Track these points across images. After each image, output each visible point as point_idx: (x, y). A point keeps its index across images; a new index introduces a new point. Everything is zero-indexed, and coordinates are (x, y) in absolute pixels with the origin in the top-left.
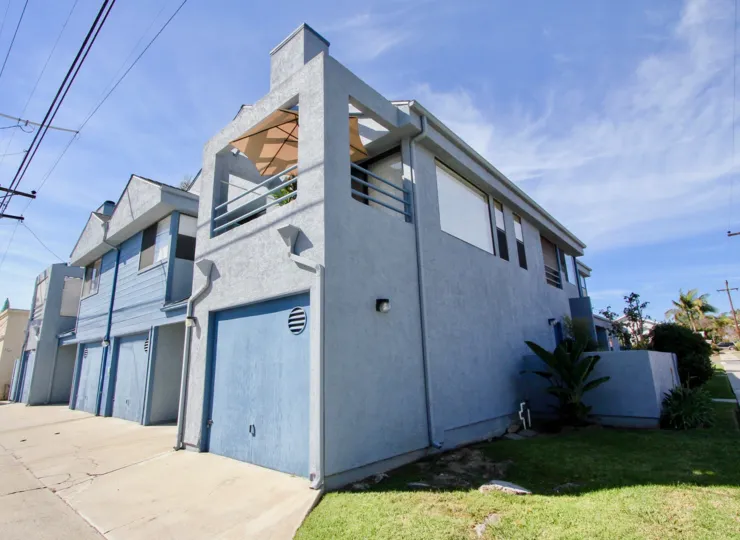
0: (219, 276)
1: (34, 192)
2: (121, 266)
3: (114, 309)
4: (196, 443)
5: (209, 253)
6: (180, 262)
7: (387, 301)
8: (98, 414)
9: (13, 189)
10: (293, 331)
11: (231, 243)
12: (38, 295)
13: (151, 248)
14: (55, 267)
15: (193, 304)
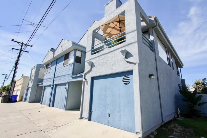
0: (95, 66)
1: (32, 45)
2: (58, 65)
3: (55, 77)
4: (87, 118)
5: (91, 59)
6: (76, 64)
7: (153, 75)
8: (49, 106)
9: (27, 44)
10: (125, 83)
11: (100, 56)
12: (32, 73)
13: (68, 59)
14: (38, 65)
15: (85, 75)
